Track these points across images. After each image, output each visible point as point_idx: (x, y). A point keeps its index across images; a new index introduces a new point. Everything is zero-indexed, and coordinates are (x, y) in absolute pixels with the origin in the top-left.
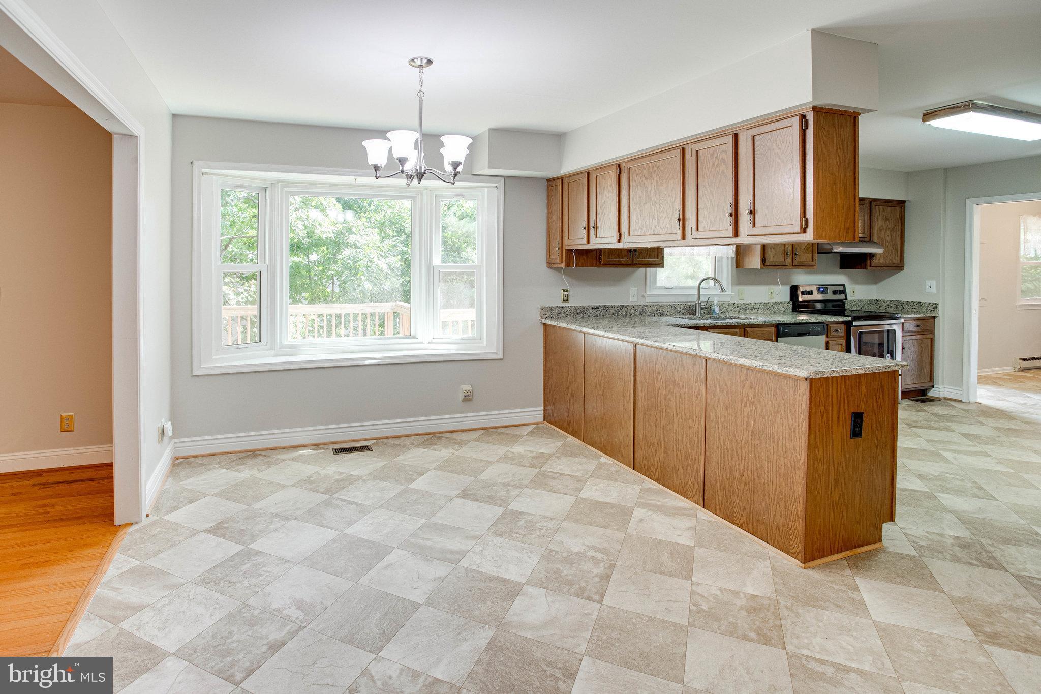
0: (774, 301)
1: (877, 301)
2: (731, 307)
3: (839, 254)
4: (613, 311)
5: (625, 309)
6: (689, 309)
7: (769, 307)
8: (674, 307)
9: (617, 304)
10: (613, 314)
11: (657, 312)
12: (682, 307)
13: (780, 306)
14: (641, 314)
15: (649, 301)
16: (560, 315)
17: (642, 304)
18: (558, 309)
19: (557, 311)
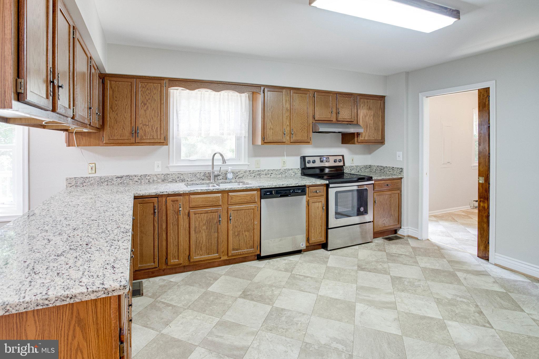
0: (285, 168)
1: (370, 166)
2: (247, 173)
3: (341, 134)
4: (136, 179)
5: (149, 178)
6: (208, 176)
7: (283, 173)
8: (195, 175)
9: (140, 174)
10: (137, 181)
11: (179, 179)
12: (202, 174)
13: (290, 171)
14: (163, 181)
15: (172, 170)
16: (85, 184)
17: (165, 173)
18: (82, 179)
19: (81, 181)
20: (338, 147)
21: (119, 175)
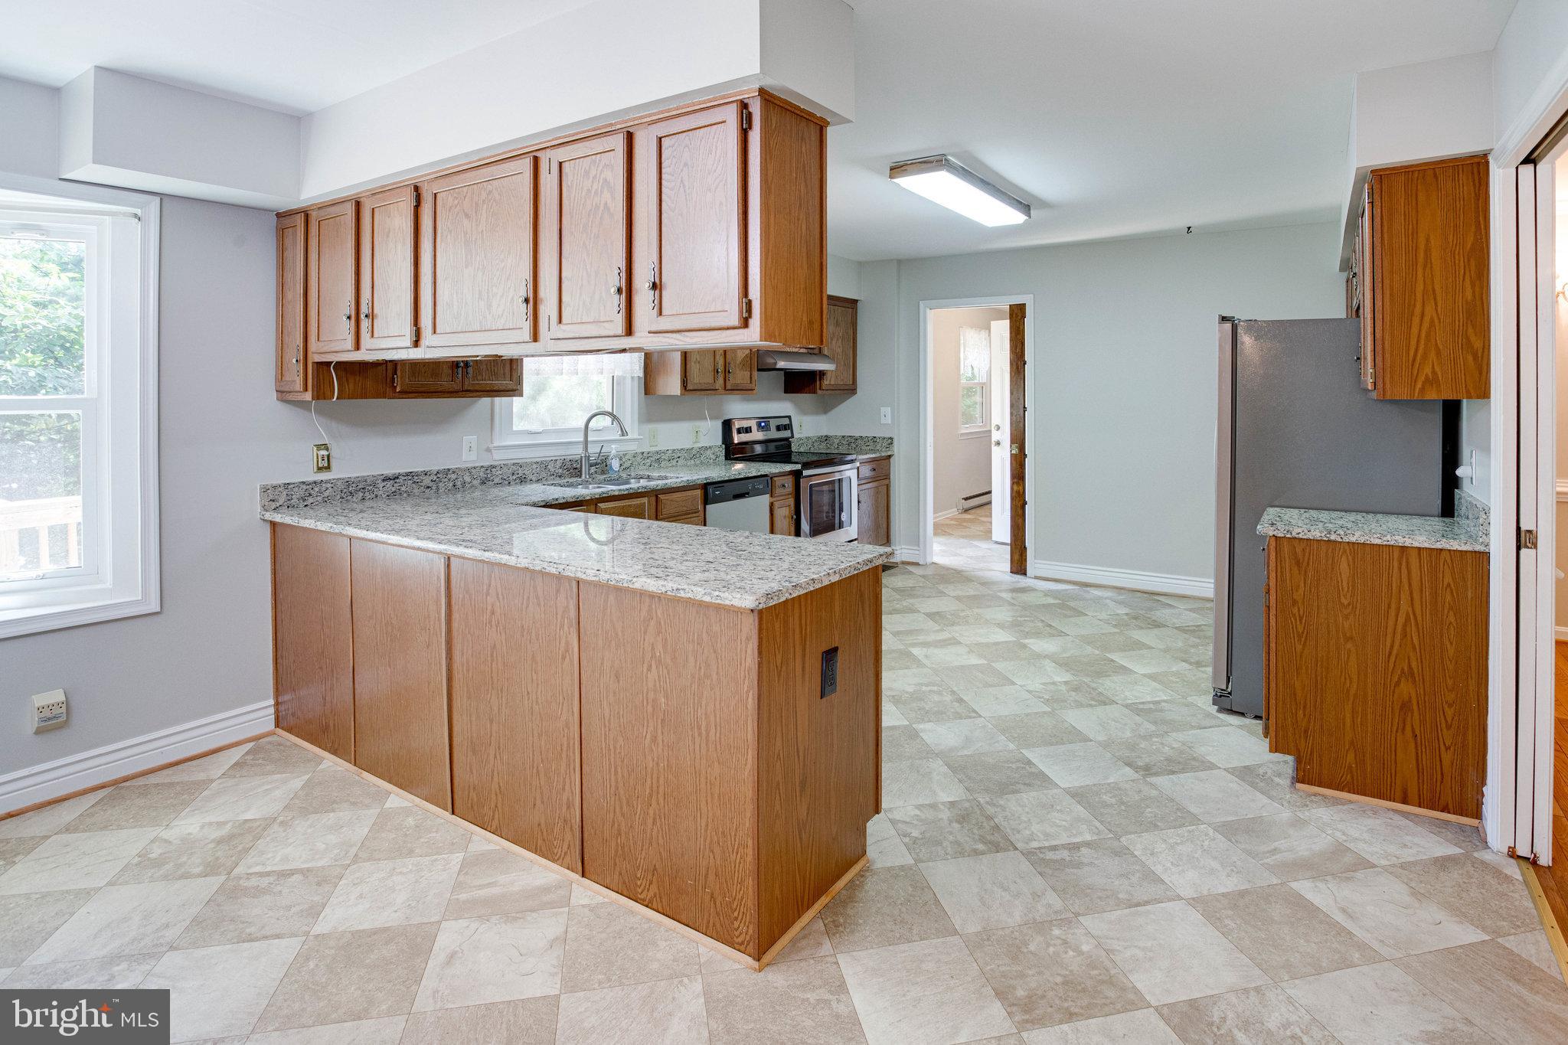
0: (700, 445)
1: (827, 438)
2: (638, 459)
3: (783, 372)
4: (427, 481)
5: (453, 476)
6: (569, 467)
7: (694, 456)
8: (544, 465)
9: (435, 468)
10: (428, 487)
11: (514, 478)
12: (559, 464)
13: (709, 452)
14: (483, 483)
15: (498, 457)
16: (311, 500)
17: (486, 464)
18: (305, 487)
19: (298, 493)
20: (779, 399)
21: (389, 472)
